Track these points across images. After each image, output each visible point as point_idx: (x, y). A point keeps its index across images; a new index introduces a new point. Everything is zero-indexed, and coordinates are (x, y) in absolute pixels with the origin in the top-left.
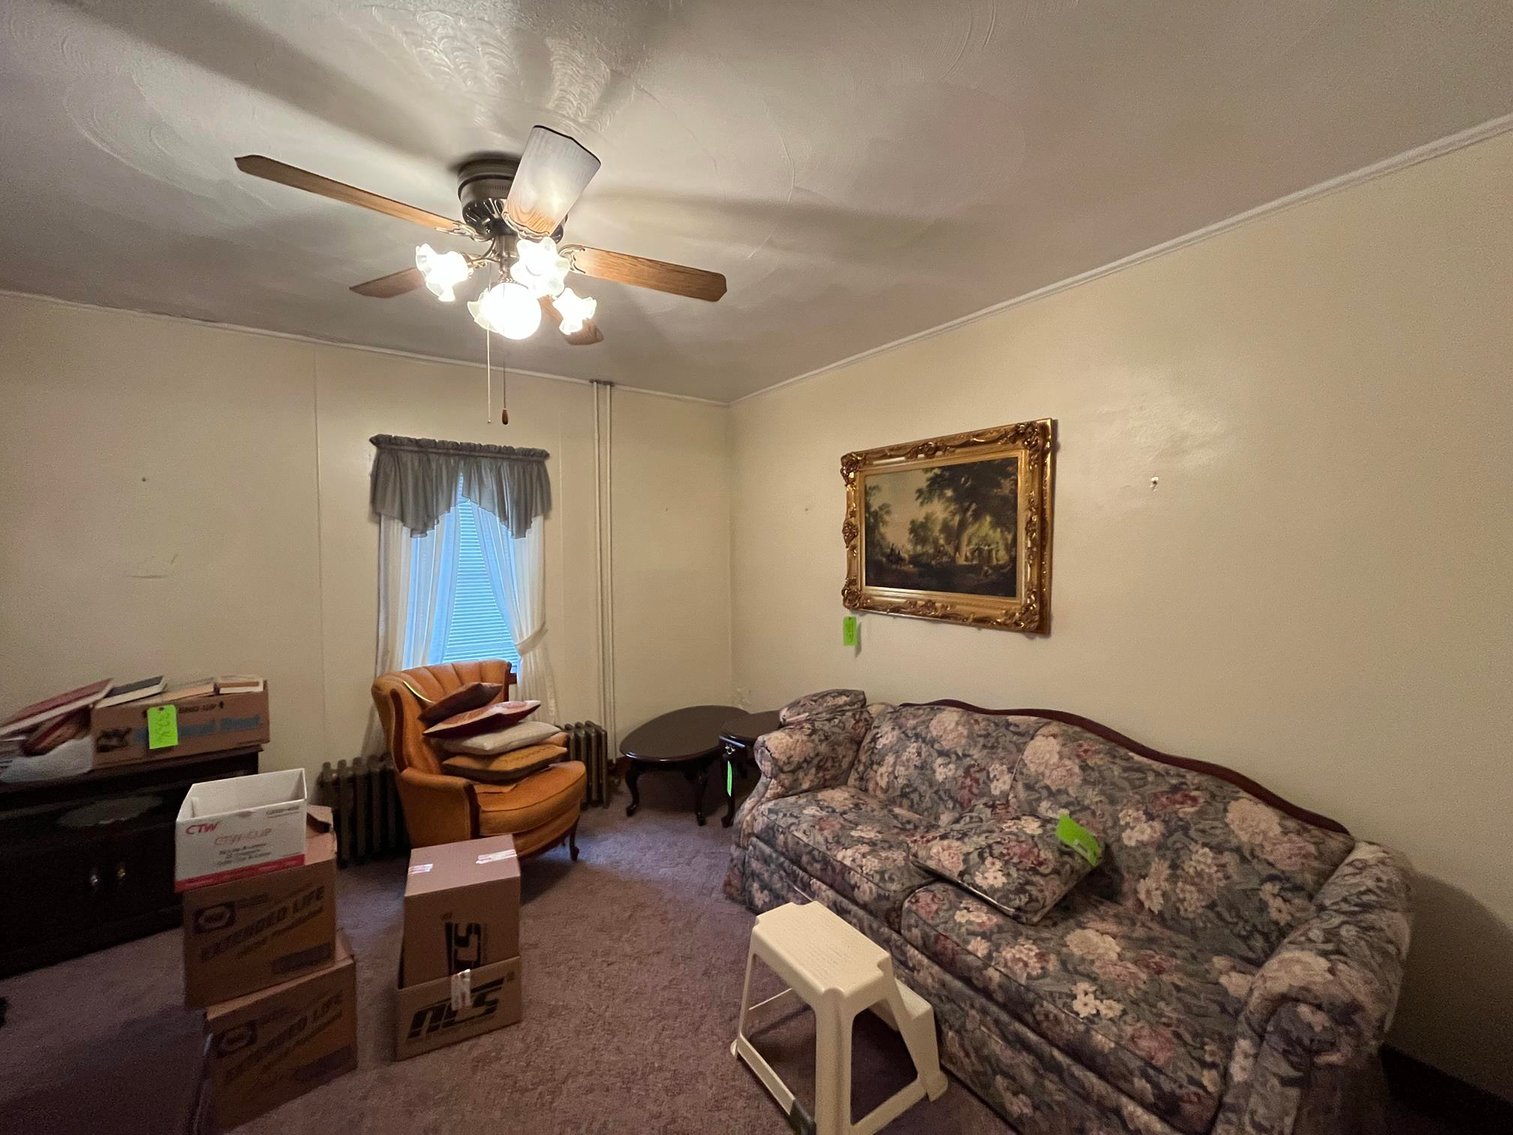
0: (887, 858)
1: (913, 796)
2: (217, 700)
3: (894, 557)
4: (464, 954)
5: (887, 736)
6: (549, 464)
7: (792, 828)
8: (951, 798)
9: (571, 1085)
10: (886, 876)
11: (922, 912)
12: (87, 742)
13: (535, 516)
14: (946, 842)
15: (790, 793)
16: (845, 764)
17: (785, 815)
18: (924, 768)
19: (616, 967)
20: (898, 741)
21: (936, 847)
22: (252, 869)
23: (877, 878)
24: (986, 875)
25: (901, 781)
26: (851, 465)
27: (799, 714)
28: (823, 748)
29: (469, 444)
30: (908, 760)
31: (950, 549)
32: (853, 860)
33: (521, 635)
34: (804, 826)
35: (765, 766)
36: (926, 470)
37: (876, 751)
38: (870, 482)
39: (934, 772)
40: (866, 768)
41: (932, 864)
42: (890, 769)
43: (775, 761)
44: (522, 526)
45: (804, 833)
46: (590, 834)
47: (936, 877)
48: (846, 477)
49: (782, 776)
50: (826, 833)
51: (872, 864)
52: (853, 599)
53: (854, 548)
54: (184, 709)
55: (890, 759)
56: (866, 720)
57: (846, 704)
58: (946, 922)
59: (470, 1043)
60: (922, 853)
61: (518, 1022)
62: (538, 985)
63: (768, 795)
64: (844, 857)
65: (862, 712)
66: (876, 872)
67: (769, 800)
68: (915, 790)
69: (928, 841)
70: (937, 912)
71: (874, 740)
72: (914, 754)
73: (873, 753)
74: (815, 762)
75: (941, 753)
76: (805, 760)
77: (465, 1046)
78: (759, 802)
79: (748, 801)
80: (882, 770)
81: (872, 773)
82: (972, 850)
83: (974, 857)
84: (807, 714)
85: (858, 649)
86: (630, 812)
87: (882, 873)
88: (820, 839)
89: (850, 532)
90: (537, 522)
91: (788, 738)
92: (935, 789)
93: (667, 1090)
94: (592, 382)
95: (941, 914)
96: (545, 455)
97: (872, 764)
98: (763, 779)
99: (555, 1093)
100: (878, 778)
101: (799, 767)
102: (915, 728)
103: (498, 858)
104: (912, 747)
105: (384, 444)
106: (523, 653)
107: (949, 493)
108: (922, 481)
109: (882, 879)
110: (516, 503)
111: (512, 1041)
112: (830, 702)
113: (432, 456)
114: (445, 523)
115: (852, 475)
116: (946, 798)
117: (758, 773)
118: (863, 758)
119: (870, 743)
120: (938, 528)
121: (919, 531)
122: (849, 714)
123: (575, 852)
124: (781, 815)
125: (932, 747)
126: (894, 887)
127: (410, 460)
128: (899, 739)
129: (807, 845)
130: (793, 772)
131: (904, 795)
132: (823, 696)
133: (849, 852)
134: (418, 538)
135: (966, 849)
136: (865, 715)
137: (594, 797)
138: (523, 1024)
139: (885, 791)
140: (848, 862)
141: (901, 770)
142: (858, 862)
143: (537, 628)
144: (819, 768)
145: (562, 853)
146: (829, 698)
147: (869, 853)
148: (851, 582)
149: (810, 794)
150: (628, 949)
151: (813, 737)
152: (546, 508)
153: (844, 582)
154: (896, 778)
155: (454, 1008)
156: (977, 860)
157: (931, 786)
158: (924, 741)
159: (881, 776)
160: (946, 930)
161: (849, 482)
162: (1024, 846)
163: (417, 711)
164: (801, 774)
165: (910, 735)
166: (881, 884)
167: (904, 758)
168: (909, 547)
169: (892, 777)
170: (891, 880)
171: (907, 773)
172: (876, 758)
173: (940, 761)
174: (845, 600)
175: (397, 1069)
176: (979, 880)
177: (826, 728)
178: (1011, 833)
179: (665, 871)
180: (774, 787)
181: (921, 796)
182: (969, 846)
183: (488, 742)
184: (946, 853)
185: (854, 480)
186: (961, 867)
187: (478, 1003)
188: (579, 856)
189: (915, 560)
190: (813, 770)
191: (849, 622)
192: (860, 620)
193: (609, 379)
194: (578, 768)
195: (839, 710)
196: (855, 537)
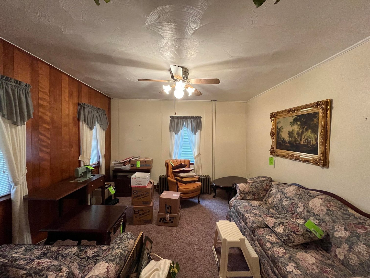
0: (257, 219)
1: (276, 207)
2: (145, 161)
3: (284, 141)
4: (168, 211)
5: (274, 190)
6: (202, 119)
7: (239, 206)
8: (286, 210)
9: (181, 240)
10: (254, 222)
11: (259, 233)
12: (130, 165)
13: (198, 130)
14: (271, 218)
15: (244, 199)
16: (262, 196)
17: (238, 203)
18: (281, 200)
19: (197, 224)
20: (276, 192)
21: (269, 219)
22: (140, 187)
23: (252, 222)
24: (278, 229)
25: (275, 203)
26: (273, 116)
27: (251, 181)
28: (255, 190)
29: (186, 116)
30: (277, 198)
31: (299, 140)
32: (248, 217)
33: (195, 155)
34: (241, 206)
35: (238, 191)
36: (293, 117)
37: (270, 194)
38: (278, 121)
39: (283, 202)
40: (267, 198)
41: (266, 223)
42: (272, 199)
43: (240, 190)
44: (195, 132)
45: (240, 208)
46: (204, 199)
47: (267, 226)
48: (271, 119)
49: (241, 194)
50: (245, 209)
51: (252, 219)
52: (272, 152)
53: (273, 138)
54: (141, 162)
55: (273, 196)
56: (270, 185)
57: (265, 180)
58: (263, 237)
59: (168, 227)
60: (265, 219)
61: (177, 227)
62: (182, 222)
63: (237, 198)
64: (246, 216)
65: (269, 183)
66: (252, 220)
67: (237, 199)
68: (277, 206)
69: (267, 217)
70: (262, 234)
71: (271, 191)
72: (279, 196)
73: (269, 194)
74: (252, 193)
75: (286, 197)
76: (249, 192)
77: (167, 227)
78: (235, 199)
79: (233, 198)
80: (271, 199)
81: (268, 199)
82: (277, 222)
83: (277, 224)
84: (253, 181)
85: (274, 167)
86: (214, 197)
87: (253, 221)
88: (243, 210)
89: (272, 134)
90: (199, 131)
91: (244, 185)
92: (282, 206)
93: (196, 249)
94: (212, 100)
95: (263, 234)
96: (201, 117)
97: (268, 197)
98: (237, 194)
99: (178, 240)
100: (269, 201)
101: (246, 193)
102: (281, 189)
103: (176, 195)
104: (279, 194)
105: (172, 117)
106: (195, 159)
107: (299, 123)
108: (291, 119)
109: (253, 223)
110: (195, 128)
111: (174, 229)
113: (179, 119)
114: (181, 131)
115: (273, 119)
116: (284, 210)
117: (236, 193)
118: (267, 195)
119: (269, 191)
120: (295, 133)
121: (290, 134)
122: (265, 183)
123: (199, 201)
124: (237, 203)
125: (284, 195)
126: (255, 225)
127: (176, 120)
128: (277, 191)
129: (240, 211)
130: (245, 194)
131: (275, 207)
132: (259, 177)
133: (248, 215)
134: (176, 135)
135: (276, 221)
136: (270, 184)
137: (205, 192)
138: (177, 228)
139: (270, 205)
140: (247, 217)
141: (275, 200)
142: (249, 217)
143: (198, 154)
144: (253, 195)
145: (197, 201)
146: (260, 178)
147: (253, 216)
148: (272, 148)
149: (248, 201)
150: (201, 222)
151: (252, 187)
152: (201, 128)
153: (270, 148)
154: (273, 202)
155: (166, 220)
156: (278, 225)
157: (281, 206)
158: (283, 193)
159: (270, 200)
160: (262, 238)
161: (272, 120)
162: (294, 225)
163: (171, 167)
164: (247, 195)
165: (279, 191)
166: (252, 224)
167: (276, 197)
168: (288, 139)
169: (272, 201)
170: (255, 223)
171: (276, 201)
172: (270, 196)
173: (285, 199)
174: (270, 153)
175: (157, 226)
176: (276, 230)
177: (256, 185)
178: (293, 221)
179: (216, 211)
180: (239, 197)
181: (279, 208)
182: (277, 221)
183: (182, 175)
184: (270, 221)
185: (274, 120)
186: (273, 225)
187: (170, 220)
188: (200, 203)
189: (289, 142)
190: (251, 195)
191: (271, 159)
192: (275, 158)
193: (215, 100)
194: (200, 184)
195: (263, 181)
196: (274, 136)
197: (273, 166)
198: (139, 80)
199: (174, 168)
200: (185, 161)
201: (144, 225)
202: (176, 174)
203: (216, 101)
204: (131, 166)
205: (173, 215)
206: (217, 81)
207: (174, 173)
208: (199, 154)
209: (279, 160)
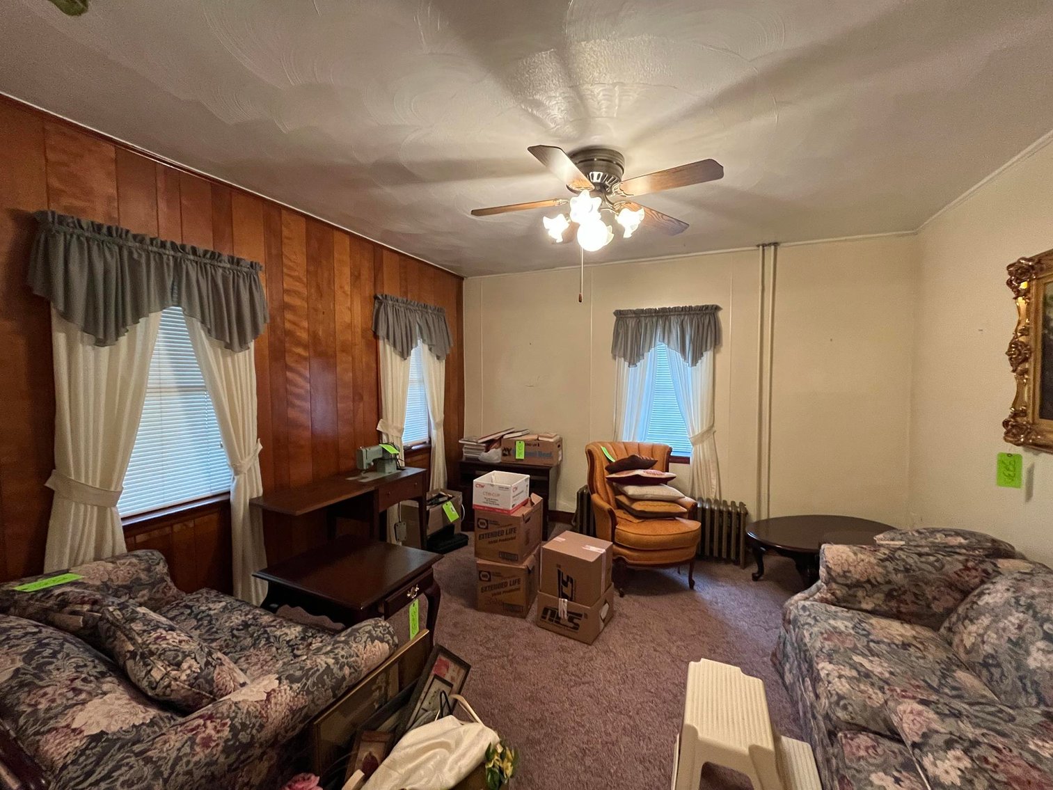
0: (862, 692)
1: (993, 670)
2: (537, 443)
4: (566, 590)
5: (996, 595)
6: (720, 314)
7: (806, 627)
8: (1038, 694)
9: (585, 687)
10: (842, 703)
11: (847, 749)
12: (499, 451)
13: (706, 350)
14: (920, 707)
15: (843, 605)
16: (937, 607)
17: (809, 615)
18: (1019, 644)
19: (658, 654)
20: (1004, 605)
21: (909, 706)
22: (494, 509)
23: (835, 698)
24: (938, 762)
25: (988, 649)
26: (1023, 273)
27: (893, 540)
28: (899, 578)
30: (1004, 629)
32: (828, 675)
33: (693, 432)
34: (815, 629)
35: (822, 571)
37: (975, 606)
39: (1028, 653)
40: (958, 619)
41: (895, 719)
42: (981, 631)
43: (828, 569)
45: (810, 635)
46: (714, 578)
47: (894, 735)
48: (1015, 289)
49: (834, 586)
50: (827, 643)
51: (842, 687)
52: (1015, 429)
53: (1025, 372)
54: (527, 444)
55: (985, 620)
56: (985, 571)
57: (961, 546)
58: (858, 771)
59: (566, 638)
60: (891, 704)
61: (590, 645)
62: (613, 636)
63: (816, 597)
64: (823, 668)
65: (982, 562)
66: (837, 694)
67: (815, 600)
68: (998, 665)
69: (904, 697)
70: (859, 758)
71: (981, 594)
72: (1013, 624)
73: (972, 607)
74: (886, 588)
76: (869, 581)
77: (563, 638)
78: (806, 599)
79: (799, 595)
80: (973, 628)
81: (961, 627)
82: (942, 730)
83: (938, 740)
84: (903, 543)
85: (1028, 494)
86: (755, 579)
87: (841, 697)
88: (818, 645)
89: (1018, 354)
91: (852, 554)
92: (1020, 674)
93: (624, 729)
94: (758, 246)
95: (862, 762)
96: (717, 308)
97: (965, 619)
98: (819, 583)
99: (576, 684)
100: (965, 636)
101: (858, 584)
102: (1033, 597)
103: (593, 549)
104: (1015, 618)
106: (694, 444)
109: (837, 703)
110: (693, 344)
111: (581, 649)
112: (939, 538)
113: (643, 319)
115: (1024, 286)
116: (1030, 690)
117: (816, 577)
118: (961, 610)
119: (975, 596)
122: (961, 558)
123: (692, 583)
124: (808, 613)
125: (1041, 626)
126: (841, 714)
128: (1007, 603)
129: (805, 645)
131: (985, 665)
132: (933, 532)
133: (830, 667)
134: (632, 369)
135: (936, 726)
136: (987, 566)
137: (716, 554)
138: (590, 647)
139: (968, 652)
140: (823, 674)
141: (992, 636)
142: (830, 678)
143: (706, 428)
145: (685, 580)
146: (938, 535)
147: (846, 678)
148: (1018, 413)
149: (862, 615)
150: (674, 650)
151: (887, 563)
153: (1007, 413)
154: (983, 642)
155: (559, 615)
156: (941, 743)
157: (1018, 669)
158: (1035, 616)
159: (969, 634)
160: (853, 776)
161: (1018, 294)
162: (1035, 774)
163: (605, 464)
164: (860, 593)
165: (1022, 603)
166: (833, 706)
167: (1001, 625)
169: (979, 639)
170: (845, 708)
171: (996, 642)
172: (972, 614)
173: (1041, 644)
174: (1007, 434)
175: (535, 629)
176: (927, 761)
177: (910, 561)
178: (1034, 754)
179: (744, 625)
180: (824, 594)
181: (1003, 674)
182: (943, 728)
184: (911, 717)
185: (1028, 291)
186: (917, 739)
187: (571, 620)
188: (695, 587)
190: (881, 596)
191: (1009, 467)
192: (1027, 458)
193: (773, 240)
194: (694, 525)
195: (950, 551)
196: (1026, 360)
197: (1020, 493)
198: (474, 213)
199: (612, 468)
200: (653, 449)
201: (502, 617)
202: (617, 486)
203: (776, 244)
204: (504, 455)
205: (579, 607)
206: (710, 170)
207: (614, 484)
208: (710, 430)
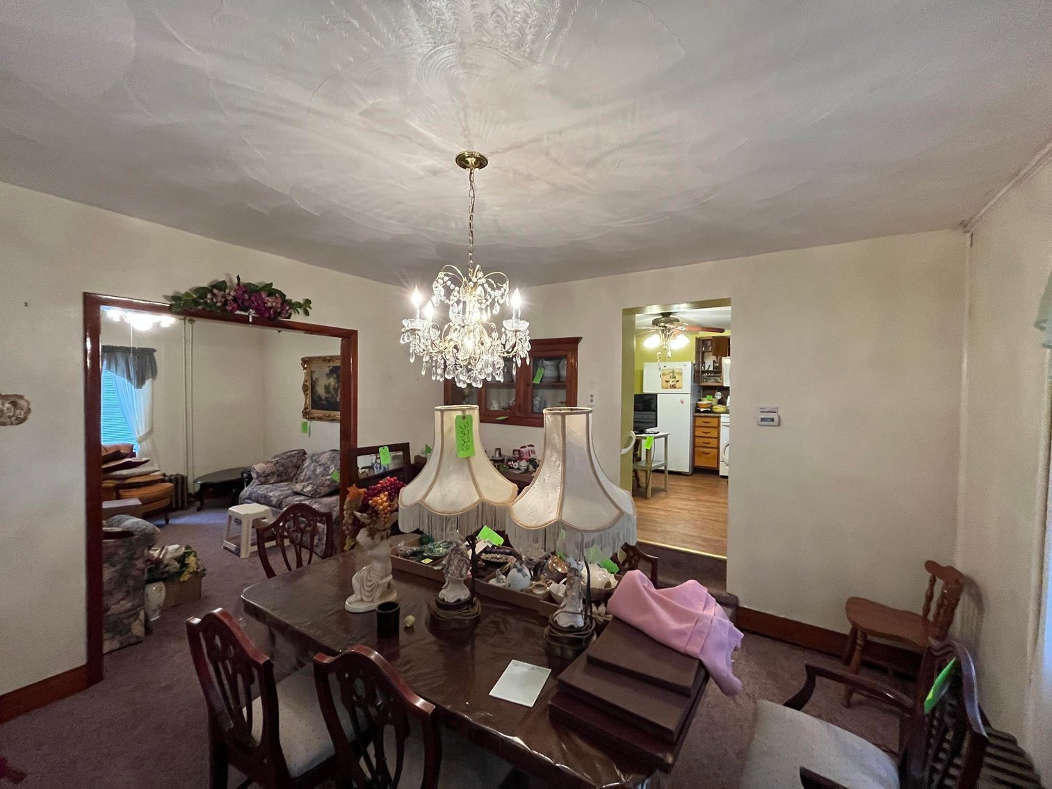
3: (320, 398)
5: (307, 463)
6: (155, 354)
13: (148, 378)
15: (264, 484)
16: (292, 475)
17: (256, 489)
26: (305, 362)
27: (275, 458)
28: (281, 469)
30: (310, 469)
31: (335, 396)
32: (272, 494)
33: (139, 433)
35: (254, 476)
36: (329, 367)
38: (313, 369)
40: (298, 475)
41: (295, 490)
43: (257, 473)
44: (140, 383)
45: (260, 491)
46: (175, 517)
48: (304, 366)
49: (260, 478)
50: (267, 491)
52: (306, 414)
53: (307, 394)
55: (306, 470)
57: (295, 454)
65: (301, 456)
66: (279, 495)
72: (312, 467)
73: (301, 469)
74: (277, 473)
75: (320, 465)
76: (272, 473)
78: (250, 487)
80: (303, 474)
84: (278, 458)
85: (310, 435)
86: (199, 510)
89: (305, 388)
90: (148, 382)
91: (265, 465)
96: (155, 351)
97: (300, 473)
98: (254, 480)
101: (268, 475)
102: (315, 459)
107: (335, 376)
108: (327, 370)
110: (137, 373)
112: (289, 454)
115: (306, 366)
117: (251, 479)
118: (298, 472)
119: (302, 466)
120: (332, 387)
121: (327, 388)
122: (296, 457)
124: (254, 489)
126: (282, 497)
128: (310, 463)
130: (265, 477)
132: (287, 452)
136: (303, 458)
140: (270, 495)
141: (308, 472)
142: (274, 494)
143: (148, 430)
144: (278, 476)
147: (278, 492)
148: (306, 408)
149: (272, 484)
151: (277, 465)
152: (154, 374)
153: (303, 408)
154: (306, 474)
158: (316, 463)
161: (305, 368)
164: (269, 478)
165: (313, 462)
166: (277, 497)
168: (324, 395)
174: (303, 416)
177: (283, 463)
180: (257, 482)
183: (125, 472)
185: (307, 368)
188: (169, 522)
189: (326, 399)
190: (276, 477)
191: (304, 424)
192: (309, 423)
195: (293, 456)
196: (307, 390)
197: (307, 434)
208: (150, 433)
209: (315, 425)
